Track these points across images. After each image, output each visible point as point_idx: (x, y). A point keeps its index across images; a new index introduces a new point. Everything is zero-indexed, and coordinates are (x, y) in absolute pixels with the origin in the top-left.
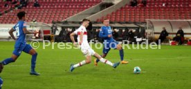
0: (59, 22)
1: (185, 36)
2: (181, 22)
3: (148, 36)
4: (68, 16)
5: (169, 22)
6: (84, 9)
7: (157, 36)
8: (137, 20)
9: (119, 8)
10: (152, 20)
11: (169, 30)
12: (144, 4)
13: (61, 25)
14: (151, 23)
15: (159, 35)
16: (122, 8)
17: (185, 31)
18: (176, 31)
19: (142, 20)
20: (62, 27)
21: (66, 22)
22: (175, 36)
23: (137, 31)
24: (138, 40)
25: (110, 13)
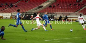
0: (24, 13)
1: (68, 18)
2: (66, 13)
3: (55, 18)
4: (27, 11)
5: (63, 13)
6: (33, 8)
7: (58, 18)
8: (51, 12)
9: (45, 8)
10: (57, 12)
11: (62, 16)
12: (54, 7)
13: (25, 13)
14: (56, 13)
15: (59, 18)
16: (46, 8)
17: (68, 16)
18: (65, 16)
19: (53, 12)
20: (25, 14)
21: (26, 13)
22: (64, 18)
23: (51, 16)
24: (52, 19)
25: (42, 10)
